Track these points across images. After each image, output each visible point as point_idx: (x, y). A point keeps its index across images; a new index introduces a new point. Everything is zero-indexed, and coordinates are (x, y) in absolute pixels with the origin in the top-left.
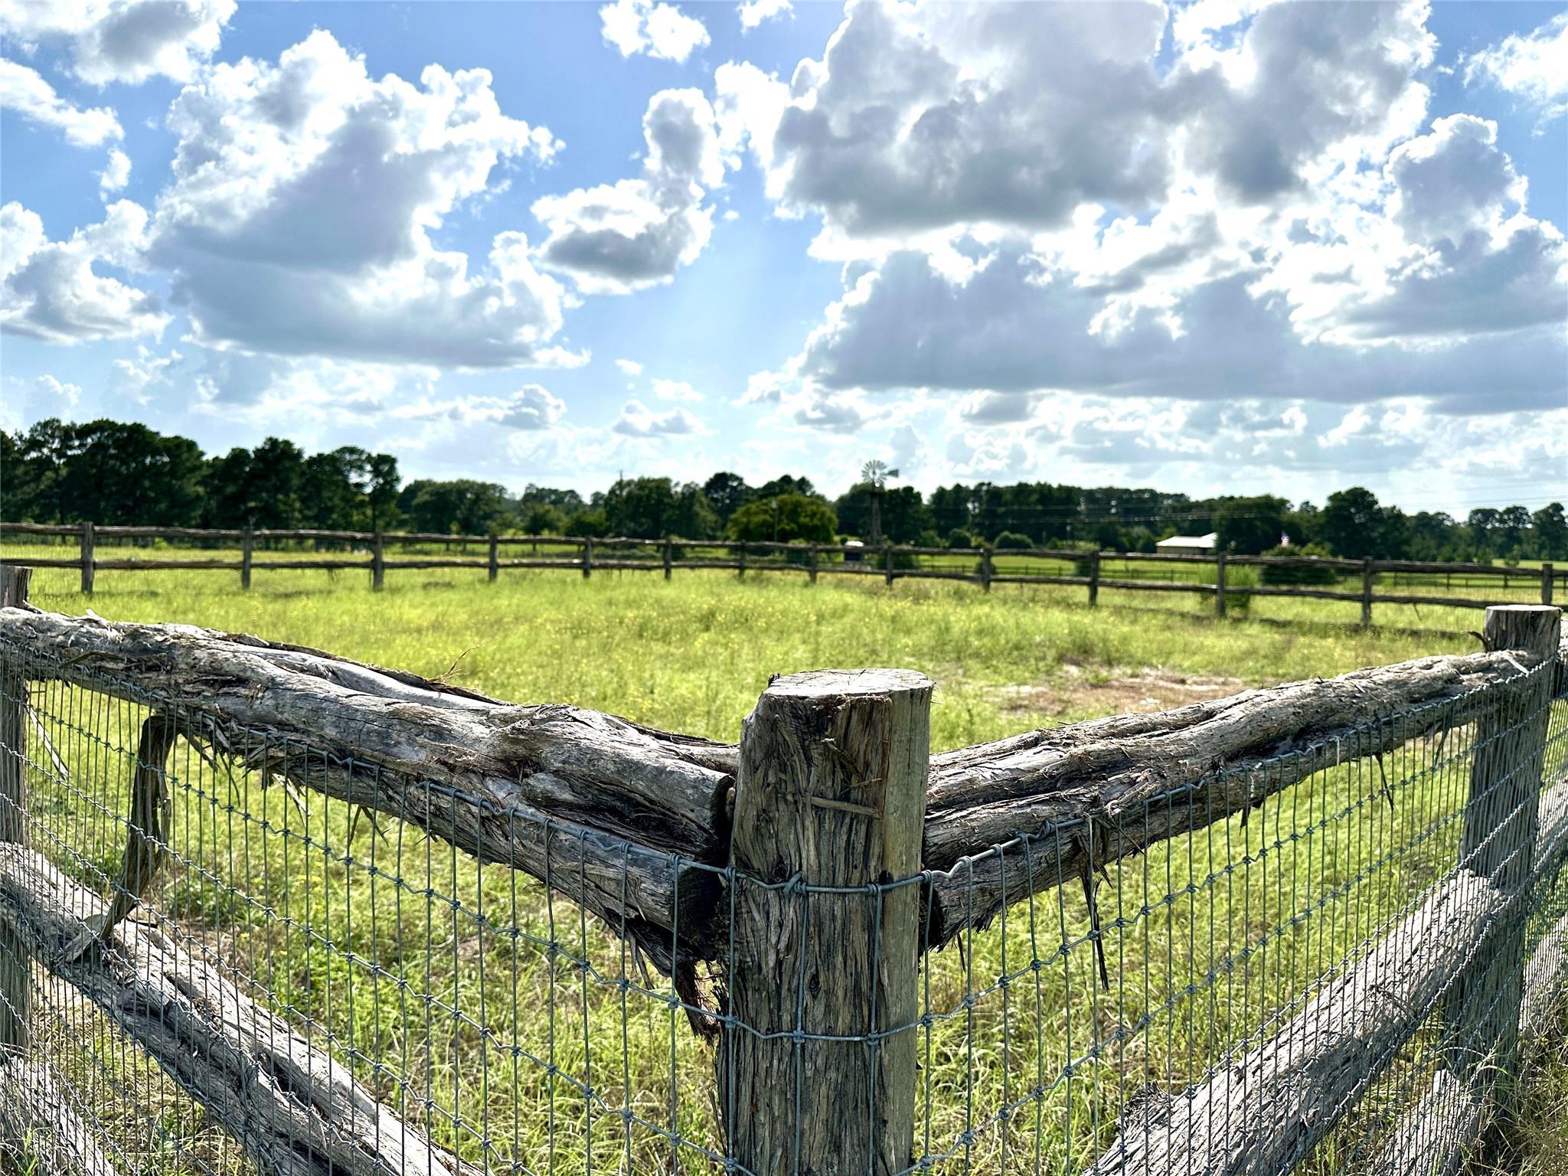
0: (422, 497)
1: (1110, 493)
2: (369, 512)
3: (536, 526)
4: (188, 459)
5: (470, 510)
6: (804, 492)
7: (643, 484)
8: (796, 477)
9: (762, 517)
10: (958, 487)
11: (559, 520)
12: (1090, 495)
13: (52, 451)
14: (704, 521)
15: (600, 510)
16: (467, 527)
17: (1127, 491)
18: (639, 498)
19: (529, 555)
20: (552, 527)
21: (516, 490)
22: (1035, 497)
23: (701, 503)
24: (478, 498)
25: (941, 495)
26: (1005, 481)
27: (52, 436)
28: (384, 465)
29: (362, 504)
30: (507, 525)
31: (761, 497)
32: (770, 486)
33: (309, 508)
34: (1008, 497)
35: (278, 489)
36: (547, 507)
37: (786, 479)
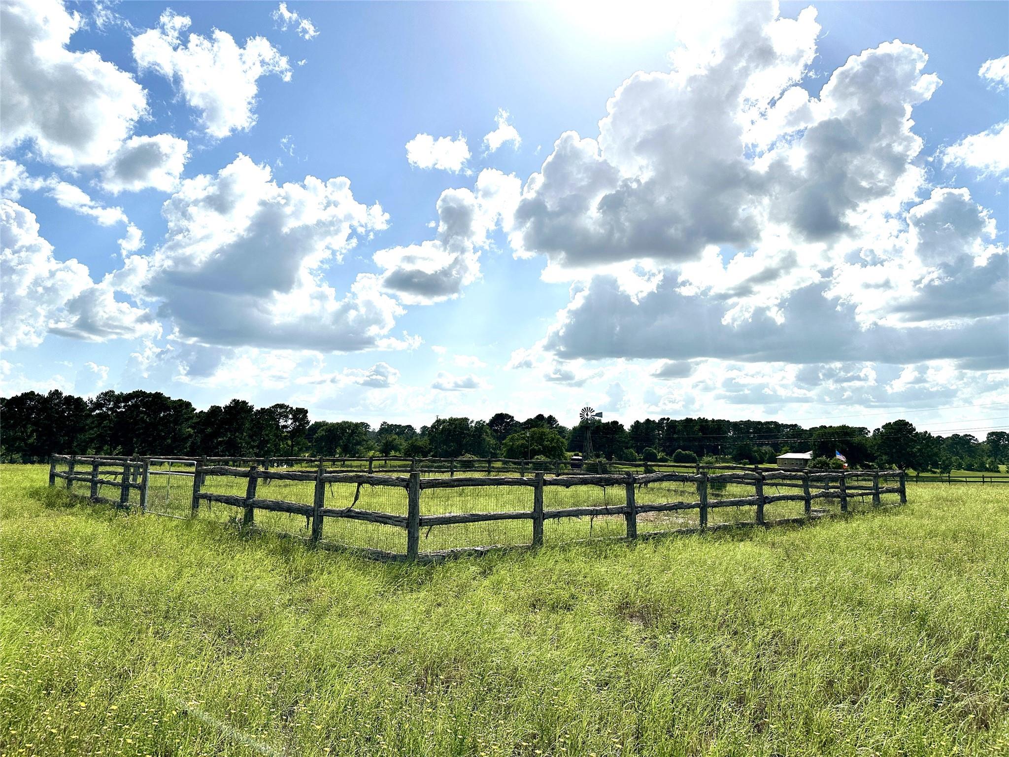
0: (320, 433)
1: (748, 424)
2: (290, 442)
3: (387, 449)
4: (185, 413)
5: (348, 440)
6: (552, 425)
7: (452, 421)
8: (546, 416)
9: (521, 442)
10: (648, 420)
11: (401, 445)
12: (736, 425)
13: (108, 409)
14: (489, 444)
15: (426, 438)
16: (346, 450)
17: (759, 423)
18: (449, 430)
19: (382, 467)
20: (396, 449)
21: (375, 426)
22: (697, 428)
23: (487, 433)
24: (353, 432)
25: (637, 425)
26: (679, 417)
27: (109, 401)
28: (300, 414)
29: (286, 438)
30: (370, 449)
31: (524, 429)
32: (529, 421)
33: (254, 441)
34: (680, 428)
35: (236, 430)
36: (394, 437)
37: (540, 417)
